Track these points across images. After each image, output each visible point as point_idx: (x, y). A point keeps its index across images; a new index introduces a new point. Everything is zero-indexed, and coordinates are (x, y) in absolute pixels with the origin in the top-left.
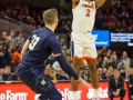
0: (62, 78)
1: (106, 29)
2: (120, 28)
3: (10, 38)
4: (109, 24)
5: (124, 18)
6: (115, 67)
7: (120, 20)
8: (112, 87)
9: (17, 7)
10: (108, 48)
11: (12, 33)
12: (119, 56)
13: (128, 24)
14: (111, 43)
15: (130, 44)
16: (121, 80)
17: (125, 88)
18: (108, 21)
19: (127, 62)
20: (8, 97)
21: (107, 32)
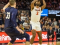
0: (27, 30)
2: (52, 8)
4: (48, 6)
7: (53, 4)
10: (47, 17)
12: (52, 20)
13: (56, 7)
14: (49, 15)
20: (3, 38)
21: (47, 10)
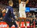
1: (29, 7)
2: (32, 7)
3: (2, 9)
4: (30, 6)
5: (34, 4)
7: (33, 4)
8: (30, 23)
9: (4, 1)
10: (29, 12)
13: (35, 6)
15: (35, 11)
16: (33, 21)
17: (34, 23)
18: (29, 5)
19: (34, 16)
21: (29, 8)
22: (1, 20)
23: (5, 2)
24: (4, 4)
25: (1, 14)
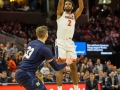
0: (48, 80)
1: (83, 41)
2: (94, 40)
3: (6, 48)
4: (86, 37)
5: (98, 32)
6: (90, 72)
7: (95, 33)
9: (12, 24)
10: (85, 56)
11: (8, 45)
12: (94, 63)
13: (101, 37)
14: (87, 52)
15: (102, 53)
17: (99, 88)
19: (100, 67)
22: (3, 80)
23: (13, 27)
24: (11, 32)
25: (4, 61)
